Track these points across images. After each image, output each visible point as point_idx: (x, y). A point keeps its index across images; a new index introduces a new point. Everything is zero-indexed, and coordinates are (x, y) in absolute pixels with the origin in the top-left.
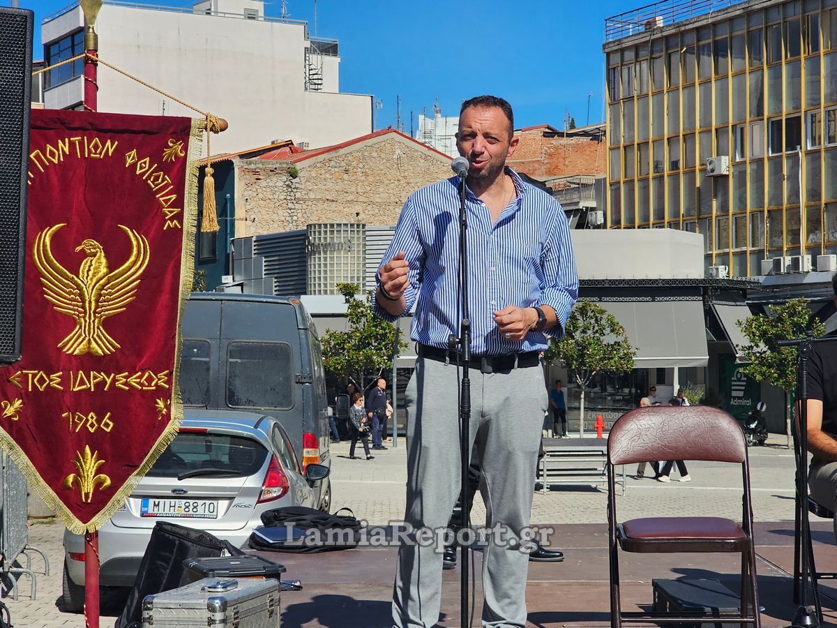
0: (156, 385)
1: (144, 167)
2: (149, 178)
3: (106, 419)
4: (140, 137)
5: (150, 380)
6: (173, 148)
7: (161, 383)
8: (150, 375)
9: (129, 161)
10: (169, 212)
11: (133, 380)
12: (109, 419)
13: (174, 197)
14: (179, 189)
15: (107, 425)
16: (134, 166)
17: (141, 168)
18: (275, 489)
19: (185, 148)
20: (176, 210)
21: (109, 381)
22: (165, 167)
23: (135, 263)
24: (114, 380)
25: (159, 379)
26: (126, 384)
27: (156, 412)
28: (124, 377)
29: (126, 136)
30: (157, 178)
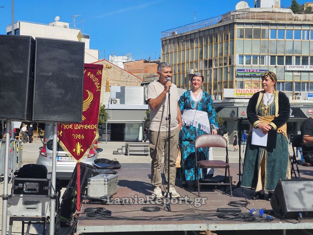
0: (94, 128)
1: (92, 76)
2: (93, 79)
3: (82, 136)
4: (91, 69)
5: (93, 127)
6: (99, 72)
7: (95, 127)
8: (93, 126)
9: (89, 75)
10: (98, 87)
11: (88, 127)
12: (83, 136)
13: (99, 84)
14: (100, 82)
15: (83, 137)
16: (89, 76)
17: (91, 76)
18: (92, 154)
19: (102, 72)
20: (100, 87)
21: (83, 127)
22: (97, 76)
23: (89, 99)
24: (84, 127)
25: (95, 126)
26: (87, 128)
27: (93, 134)
28: (86, 126)
29: (88, 69)
30: (95, 79)
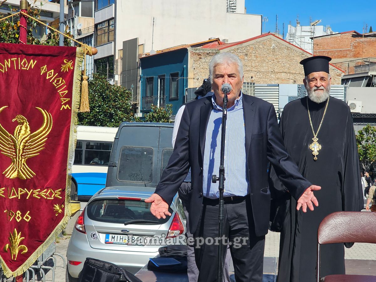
0: (54, 196)
1: (51, 75)
2: (53, 81)
3: (27, 215)
4: (49, 58)
5: (51, 194)
6: (67, 65)
7: (57, 196)
8: (51, 191)
9: (42, 72)
10: (64, 100)
11: (43, 194)
12: (29, 214)
13: (66, 92)
14: (70, 87)
15: (27, 218)
16: (45, 74)
17: (49, 76)
18: (175, 232)
19: (74, 65)
20: (68, 100)
21: (29, 194)
22: (62, 75)
24: (32, 193)
25: (56, 194)
26: (38, 195)
27: (54, 212)
28: (38, 192)
29: (41, 57)
30: (58, 81)
